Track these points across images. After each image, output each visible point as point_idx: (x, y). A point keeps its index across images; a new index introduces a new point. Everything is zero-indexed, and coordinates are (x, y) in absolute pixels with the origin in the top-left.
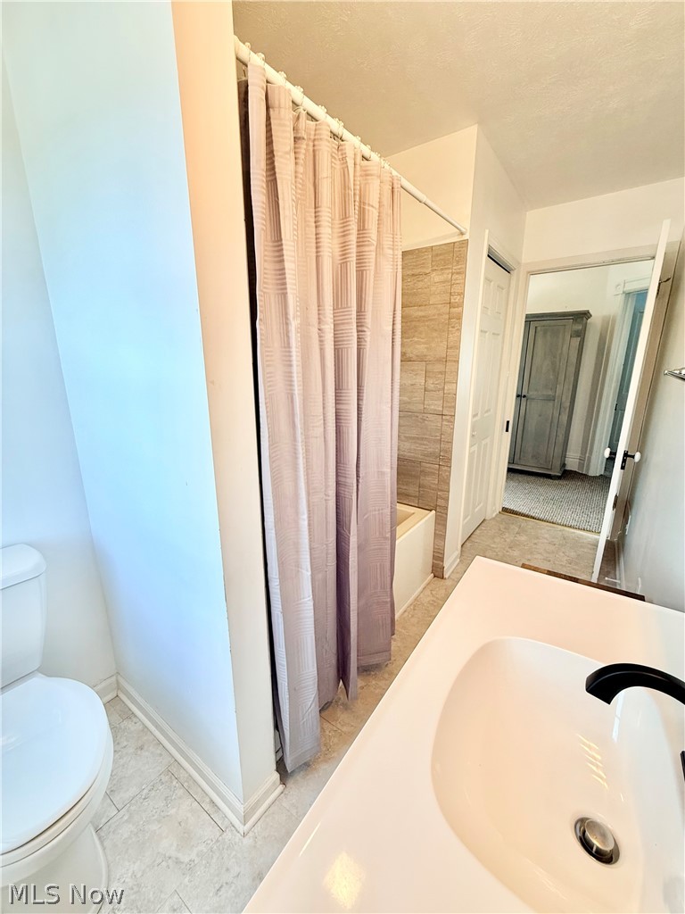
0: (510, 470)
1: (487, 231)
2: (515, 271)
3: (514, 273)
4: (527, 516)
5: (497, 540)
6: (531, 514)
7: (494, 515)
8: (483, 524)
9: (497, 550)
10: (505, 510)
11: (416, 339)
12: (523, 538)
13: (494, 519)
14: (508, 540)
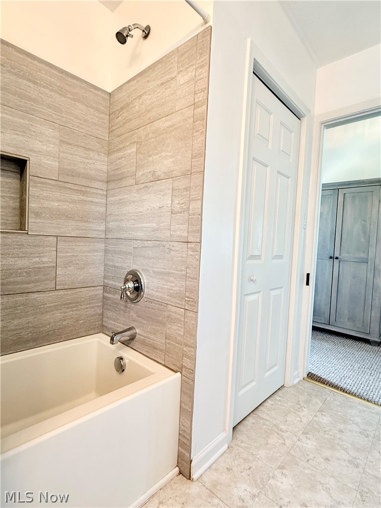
0: (315, 329)
1: (249, 40)
2: (306, 117)
3: (305, 120)
4: (336, 387)
5: (290, 418)
6: (342, 385)
7: (296, 382)
8: (280, 393)
9: (285, 435)
10: (311, 376)
11: (163, 154)
12: (325, 420)
13: (294, 386)
14: (305, 420)
